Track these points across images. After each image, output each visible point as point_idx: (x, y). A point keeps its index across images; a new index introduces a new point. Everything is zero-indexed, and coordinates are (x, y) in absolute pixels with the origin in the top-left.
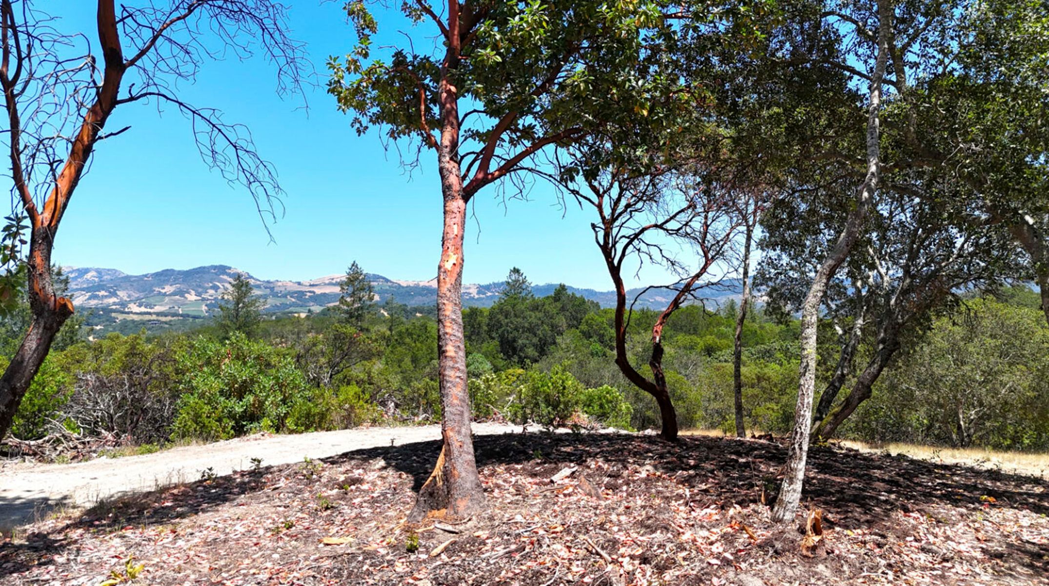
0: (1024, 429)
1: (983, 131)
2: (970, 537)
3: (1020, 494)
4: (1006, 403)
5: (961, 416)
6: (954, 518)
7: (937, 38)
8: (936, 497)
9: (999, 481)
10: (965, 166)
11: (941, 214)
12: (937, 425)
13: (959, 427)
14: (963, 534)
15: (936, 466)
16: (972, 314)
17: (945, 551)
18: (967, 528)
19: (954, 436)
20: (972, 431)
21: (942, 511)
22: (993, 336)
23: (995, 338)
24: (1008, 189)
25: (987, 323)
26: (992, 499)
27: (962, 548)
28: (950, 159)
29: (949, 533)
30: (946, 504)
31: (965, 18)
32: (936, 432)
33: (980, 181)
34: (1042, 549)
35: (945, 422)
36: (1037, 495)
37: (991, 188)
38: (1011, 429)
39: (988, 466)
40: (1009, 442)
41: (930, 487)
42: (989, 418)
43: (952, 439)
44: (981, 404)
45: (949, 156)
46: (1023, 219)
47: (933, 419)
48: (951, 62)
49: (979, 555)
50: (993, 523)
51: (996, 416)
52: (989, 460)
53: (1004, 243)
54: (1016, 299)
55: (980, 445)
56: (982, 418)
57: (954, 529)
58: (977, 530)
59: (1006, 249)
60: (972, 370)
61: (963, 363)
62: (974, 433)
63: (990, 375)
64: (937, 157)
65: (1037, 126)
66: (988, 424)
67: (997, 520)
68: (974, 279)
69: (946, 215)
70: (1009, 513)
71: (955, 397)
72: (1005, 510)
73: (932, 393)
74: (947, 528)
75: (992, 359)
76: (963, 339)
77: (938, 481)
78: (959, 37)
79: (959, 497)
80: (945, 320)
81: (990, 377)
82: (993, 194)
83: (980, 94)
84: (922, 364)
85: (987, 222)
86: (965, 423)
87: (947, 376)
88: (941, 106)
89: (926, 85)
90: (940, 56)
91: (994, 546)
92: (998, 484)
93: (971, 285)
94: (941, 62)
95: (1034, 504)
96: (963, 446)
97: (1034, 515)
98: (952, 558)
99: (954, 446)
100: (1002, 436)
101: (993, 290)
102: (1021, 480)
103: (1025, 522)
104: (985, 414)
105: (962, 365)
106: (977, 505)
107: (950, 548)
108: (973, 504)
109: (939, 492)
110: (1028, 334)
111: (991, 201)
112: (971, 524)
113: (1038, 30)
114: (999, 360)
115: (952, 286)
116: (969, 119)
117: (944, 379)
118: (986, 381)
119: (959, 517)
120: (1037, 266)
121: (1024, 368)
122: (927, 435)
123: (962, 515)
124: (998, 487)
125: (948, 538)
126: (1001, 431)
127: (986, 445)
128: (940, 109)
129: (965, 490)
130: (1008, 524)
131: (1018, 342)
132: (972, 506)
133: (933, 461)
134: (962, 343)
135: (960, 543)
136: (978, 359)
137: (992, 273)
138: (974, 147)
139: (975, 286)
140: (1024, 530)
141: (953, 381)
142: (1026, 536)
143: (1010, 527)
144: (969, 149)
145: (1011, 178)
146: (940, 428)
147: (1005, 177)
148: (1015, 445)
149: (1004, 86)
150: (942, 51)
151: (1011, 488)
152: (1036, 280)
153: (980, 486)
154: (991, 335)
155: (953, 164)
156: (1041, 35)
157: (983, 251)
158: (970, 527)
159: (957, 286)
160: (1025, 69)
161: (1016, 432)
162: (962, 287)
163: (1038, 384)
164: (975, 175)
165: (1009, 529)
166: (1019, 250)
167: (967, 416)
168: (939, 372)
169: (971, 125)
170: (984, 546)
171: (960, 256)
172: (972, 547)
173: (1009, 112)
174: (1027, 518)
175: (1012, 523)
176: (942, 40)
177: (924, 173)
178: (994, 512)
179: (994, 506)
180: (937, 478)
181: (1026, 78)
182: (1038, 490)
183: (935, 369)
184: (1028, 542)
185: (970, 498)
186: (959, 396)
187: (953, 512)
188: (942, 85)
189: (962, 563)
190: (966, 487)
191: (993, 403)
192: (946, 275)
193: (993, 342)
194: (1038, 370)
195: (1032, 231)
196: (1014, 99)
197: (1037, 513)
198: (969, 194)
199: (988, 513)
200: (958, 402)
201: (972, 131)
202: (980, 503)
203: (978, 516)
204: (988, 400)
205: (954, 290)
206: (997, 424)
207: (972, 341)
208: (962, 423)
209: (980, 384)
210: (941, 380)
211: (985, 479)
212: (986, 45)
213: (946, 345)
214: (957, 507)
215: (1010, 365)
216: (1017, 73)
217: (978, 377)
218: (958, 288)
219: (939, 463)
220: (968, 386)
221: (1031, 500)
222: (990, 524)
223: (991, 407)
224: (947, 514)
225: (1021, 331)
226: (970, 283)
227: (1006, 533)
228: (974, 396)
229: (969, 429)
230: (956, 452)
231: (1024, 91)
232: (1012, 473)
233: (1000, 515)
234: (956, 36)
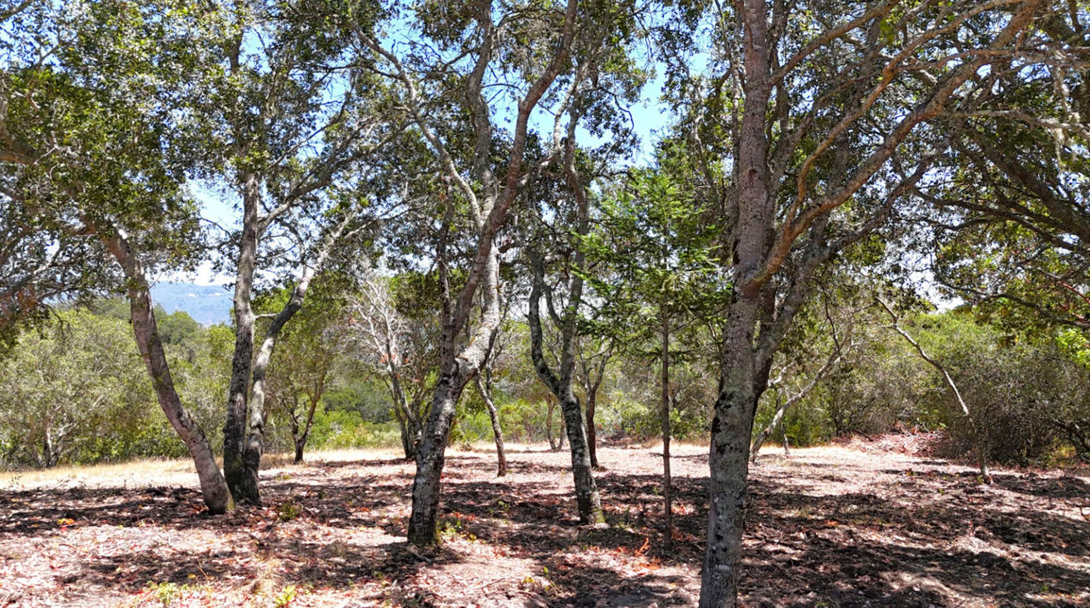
0: (113, 440)
1: (79, 136)
2: (44, 567)
3: (101, 509)
4: (96, 416)
5: (49, 435)
6: (27, 551)
7: (33, 24)
8: (9, 531)
9: (81, 499)
10: (59, 170)
11: (31, 218)
12: (22, 447)
13: (46, 447)
14: (36, 566)
15: (15, 494)
16: (65, 327)
17: (12, 591)
18: (41, 558)
19: (40, 457)
20: (60, 449)
21: (14, 545)
22: (87, 349)
23: (89, 350)
24: (103, 201)
25: (81, 335)
26: (69, 521)
27: (33, 582)
28: (43, 159)
29: (20, 569)
30: (19, 537)
31: (65, 13)
32: (20, 455)
33: (75, 188)
34: (115, 562)
35: (31, 443)
36: (118, 507)
37: (86, 198)
38: (100, 442)
39: (73, 484)
40: (97, 455)
41: (4, 521)
42: (78, 433)
43: (37, 461)
44: (71, 420)
45: (42, 156)
46: (116, 232)
47: (17, 441)
48: (48, 54)
49: (51, 585)
50: (70, 546)
51: (86, 431)
52: (74, 477)
53: (101, 255)
54: (113, 311)
55: (67, 462)
56: (70, 434)
57: (27, 563)
58: (51, 558)
59: (102, 261)
60: (63, 385)
61: (54, 378)
62: (62, 451)
63: (81, 388)
64: (31, 154)
65: (133, 143)
66: (77, 440)
67: (75, 542)
68: (68, 290)
69: (36, 219)
70: (87, 531)
71: (43, 415)
72: (83, 529)
73: (17, 413)
74: (18, 563)
75: (84, 372)
76: (54, 353)
77: (14, 512)
78: (59, 31)
79: (35, 526)
80: (34, 332)
81: (82, 391)
82: (87, 204)
83: (78, 98)
84: (7, 382)
85: (82, 232)
86: (53, 441)
87: (36, 392)
88: (36, 99)
89: (19, 72)
90: (37, 45)
91: (69, 571)
92: (80, 502)
93: (64, 295)
94: (38, 52)
95: (114, 517)
96: (49, 466)
97: (112, 528)
98: (20, 597)
99: (39, 467)
100: (90, 450)
101: (86, 301)
102: (103, 493)
103: (102, 538)
104: (74, 429)
105: (53, 380)
106: (54, 530)
107: (20, 586)
108: (50, 529)
109: (14, 524)
110: (121, 346)
111: (86, 210)
112: (46, 553)
113: (137, 49)
114: (91, 373)
115: (43, 297)
116: (66, 121)
117: (32, 397)
118: (78, 395)
119: (33, 548)
120: (128, 281)
121: (116, 380)
122: (9, 460)
123: (36, 546)
124: (80, 506)
125: (18, 575)
126: (90, 445)
127: (74, 462)
128: (35, 103)
129: (43, 516)
130: (85, 543)
131: (112, 354)
132: (49, 532)
133: (12, 489)
134: (53, 358)
135: (31, 577)
136: (69, 373)
137: (85, 285)
138: (69, 151)
139: (69, 297)
140: (101, 546)
141: (42, 398)
142: (102, 552)
143: (89, 546)
144: (65, 152)
145: (105, 191)
146: (25, 450)
147: (100, 188)
148: (104, 457)
149: (103, 95)
150: (38, 39)
151: (94, 505)
152: (127, 294)
153: (60, 509)
154: (85, 348)
155: (46, 165)
156: (140, 55)
157: (78, 261)
158: (43, 556)
159: (50, 296)
160: (124, 84)
161: (105, 444)
162: (55, 297)
163: (128, 394)
164: (70, 181)
165: (85, 549)
166: (115, 263)
167: (54, 434)
168: (25, 388)
169: (67, 127)
170: (58, 574)
171: (54, 264)
172: (45, 578)
173: (107, 123)
174: (105, 532)
175: (90, 541)
176: (39, 27)
177: (15, 169)
178: (72, 534)
179: (73, 527)
180: (13, 508)
181: (124, 93)
182: (119, 501)
183: (22, 386)
184: (103, 557)
185: (48, 524)
186: (48, 414)
187: (27, 544)
188: (37, 77)
189: (31, 599)
190: (45, 513)
191: (83, 417)
192: (38, 284)
193: (84, 355)
194: (129, 381)
195: (125, 246)
196: (113, 111)
197: (114, 525)
198: (64, 200)
199: (65, 537)
200: (46, 420)
201: (68, 134)
202: (58, 527)
203: (54, 542)
204: (77, 414)
205: (46, 301)
206: (86, 439)
207: (65, 354)
208: (49, 442)
209: (70, 399)
210: (28, 398)
211: (67, 499)
212: (86, 48)
213: (35, 359)
214: (32, 537)
215: (103, 377)
216: (116, 86)
217: (69, 392)
218: (51, 298)
219: (19, 490)
220: (58, 401)
221: (111, 513)
222: (67, 548)
223: (81, 422)
224: (19, 548)
225: (114, 344)
226: (63, 294)
227: (82, 554)
228: (63, 412)
229: (57, 447)
230: (40, 474)
231: (122, 106)
232: (95, 488)
233: (78, 536)
234: (54, 28)
